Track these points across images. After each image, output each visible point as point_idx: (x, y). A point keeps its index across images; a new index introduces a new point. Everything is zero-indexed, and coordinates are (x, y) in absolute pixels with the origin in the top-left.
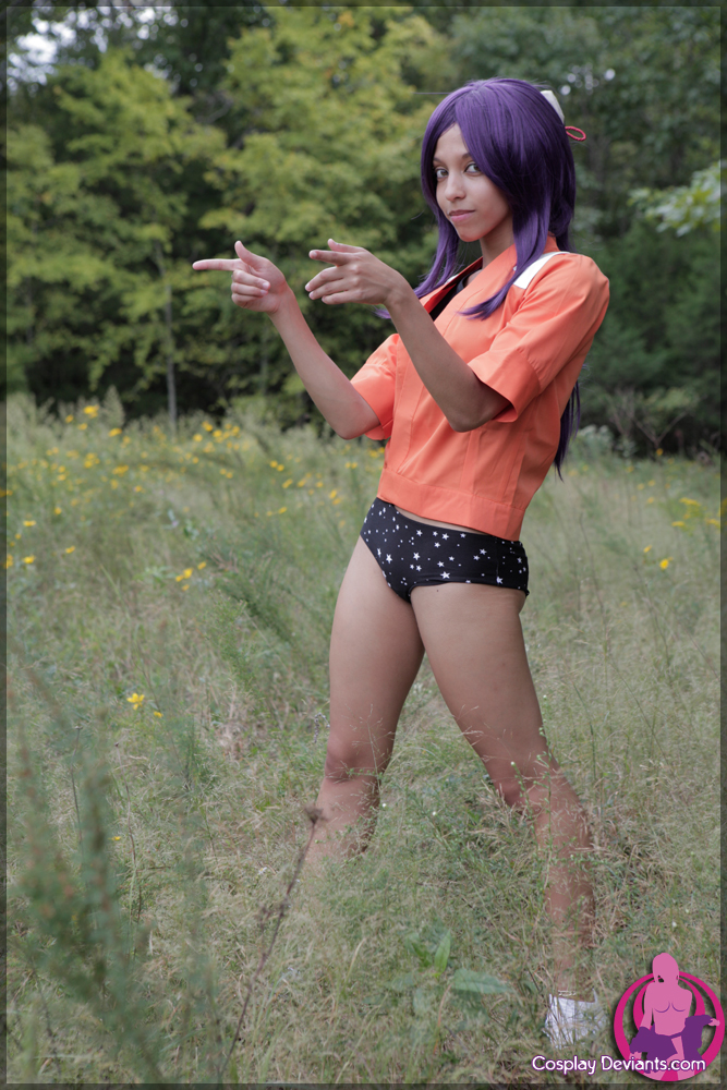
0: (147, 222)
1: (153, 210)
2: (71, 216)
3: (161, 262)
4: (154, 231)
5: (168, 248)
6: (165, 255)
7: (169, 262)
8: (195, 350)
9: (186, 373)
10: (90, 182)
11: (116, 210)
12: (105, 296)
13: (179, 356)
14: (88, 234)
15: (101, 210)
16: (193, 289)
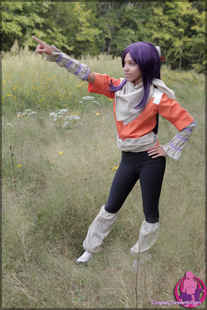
0: (180, 28)
1: (182, 25)
2: (166, 26)
3: (182, 36)
4: (181, 30)
5: (184, 33)
6: (183, 34)
7: (183, 36)
8: (187, 53)
9: (184, 58)
10: (170, 19)
11: (175, 25)
12: (170, 42)
13: (183, 55)
14: (168, 29)
15: (172, 25)
16: (188, 42)
